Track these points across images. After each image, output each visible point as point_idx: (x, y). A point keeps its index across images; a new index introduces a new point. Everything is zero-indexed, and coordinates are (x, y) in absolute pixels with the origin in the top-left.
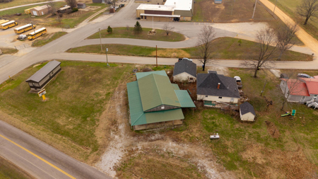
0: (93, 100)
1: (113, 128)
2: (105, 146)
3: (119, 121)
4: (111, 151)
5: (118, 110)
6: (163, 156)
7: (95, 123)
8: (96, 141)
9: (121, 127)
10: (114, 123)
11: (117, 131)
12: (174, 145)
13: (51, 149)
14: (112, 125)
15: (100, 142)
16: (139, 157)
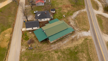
0: (64, 57)
1: (75, 39)
2: (84, 37)
3: (71, 39)
4: (84, 35)
5: (65, 42)
6: (76, 24)
7: (77, 47)
8: (84, 41)
9: (73, 37)
10: (73, 40)
11: (76, 37)
12: (71, 23)
13: (98, 53)
14: (74, 40)
15: (83, 39)
16: (80, 28)
